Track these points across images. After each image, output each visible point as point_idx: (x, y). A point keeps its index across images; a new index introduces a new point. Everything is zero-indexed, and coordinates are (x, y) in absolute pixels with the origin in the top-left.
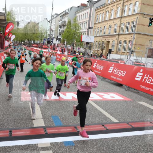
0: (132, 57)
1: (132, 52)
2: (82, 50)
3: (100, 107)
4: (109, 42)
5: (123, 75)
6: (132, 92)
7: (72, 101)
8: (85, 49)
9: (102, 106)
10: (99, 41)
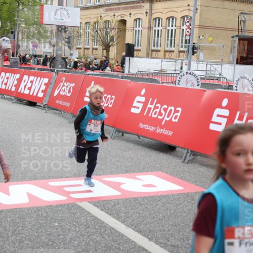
0: (194, 65)
1: (194, 49)
2: (45, 49)
3: (116, 219)
4: (124, 22)
5: (175, 118)
6: (205, 166)
7: (28, 209)
8: (54, 46)
9: (123, 215)
10: (95, 20)
